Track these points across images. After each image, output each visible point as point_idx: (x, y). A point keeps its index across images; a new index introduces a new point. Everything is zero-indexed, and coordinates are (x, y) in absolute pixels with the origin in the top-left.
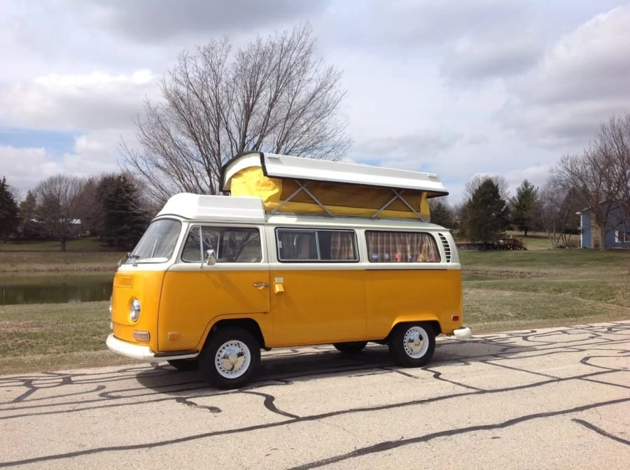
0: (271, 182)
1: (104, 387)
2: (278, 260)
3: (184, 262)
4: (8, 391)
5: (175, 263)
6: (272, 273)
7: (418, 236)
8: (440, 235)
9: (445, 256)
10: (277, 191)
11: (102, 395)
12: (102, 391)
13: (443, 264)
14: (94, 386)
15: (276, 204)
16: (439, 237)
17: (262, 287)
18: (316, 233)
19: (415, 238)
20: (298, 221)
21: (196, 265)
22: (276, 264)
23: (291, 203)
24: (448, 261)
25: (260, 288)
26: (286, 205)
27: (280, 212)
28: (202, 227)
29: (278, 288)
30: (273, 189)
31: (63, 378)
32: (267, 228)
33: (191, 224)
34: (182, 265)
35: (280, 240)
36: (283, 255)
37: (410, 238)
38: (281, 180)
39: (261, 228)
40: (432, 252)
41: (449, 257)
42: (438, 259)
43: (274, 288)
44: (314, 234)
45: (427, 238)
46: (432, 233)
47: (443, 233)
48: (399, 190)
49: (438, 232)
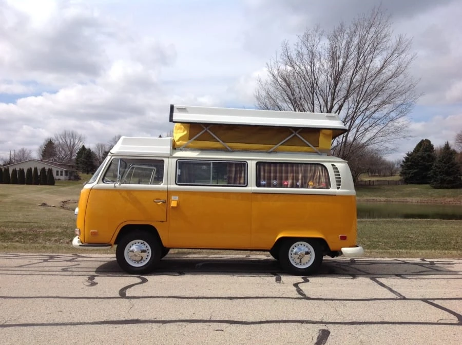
0: (182, 127)
2: (176, 183)
3: (104, 183)
5: (97, 183)
6: (169, 193)
7: (311, 167)
8: (333, 165)
9: (336, 183)
10: (185, 132)
13: (333, 190)
15: (185, 142)
16: (332, 167)
17: (161, 203)
18: (212, 164)
19: (309, 168)
20: (199, 155)
21: (111, 185)
22: (174, 186)
23: (195, 141)
24: (338, 188)
25: (159, 204)
26: (191, 143)
27: (186, 148)
28: (121, 159)
29: (174, 204)
30: (183, 132)
32: (170, 160)
33: (113, 157)
34: (102, 185)
35: (179, 169)
36: (180, 180)
37: (303, 169)
38: (189, 125)
39: (166, 160)
40: (323, 180)
41: (340, 185)
42: (328, 185)
43: (170, 203)
44: (210, 164)
45: (320, 168)
46: (325, 164)
47: (337, 165)
48: (296, 129)
49: (330, 164)
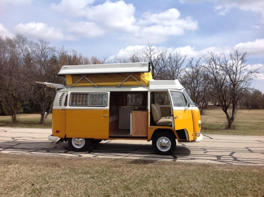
1: (204, 152)
4: (240, 156)
11: (206, 150)
12: (205, 151)
14: (208, 153)
31: (221, 159)
